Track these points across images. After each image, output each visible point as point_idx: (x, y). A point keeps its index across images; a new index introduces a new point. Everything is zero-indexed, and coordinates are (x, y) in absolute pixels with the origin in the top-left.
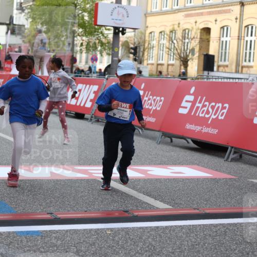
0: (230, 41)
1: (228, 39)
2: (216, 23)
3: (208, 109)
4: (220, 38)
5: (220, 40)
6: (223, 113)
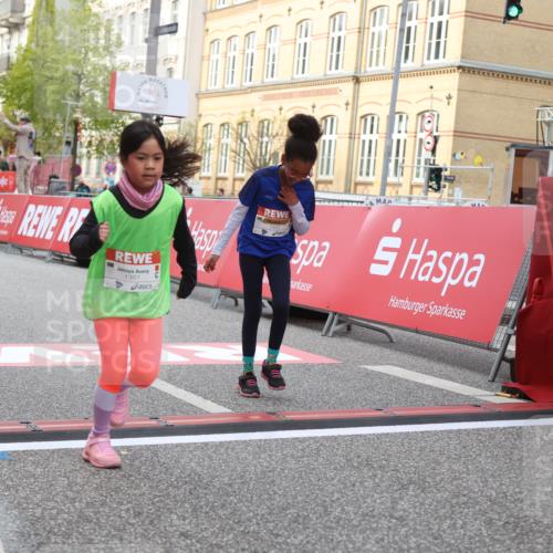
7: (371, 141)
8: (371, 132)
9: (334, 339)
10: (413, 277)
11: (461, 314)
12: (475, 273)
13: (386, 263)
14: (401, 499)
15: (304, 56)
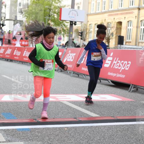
0: (132, 29)
1: (131, 28)
2: (125, 19)
3: (120, 64)
4: (127, 27)
5: (127, 28)
6: (128, 66)
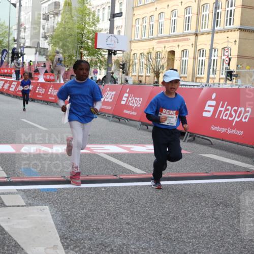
7: (202, 60)
8: (203, 56)
9: (188, 143)
10: (221, 118)
11: (241, 133)
12: (247, 116)
13: (209, 111)
14: (217, 210)
15: (174, 25)
